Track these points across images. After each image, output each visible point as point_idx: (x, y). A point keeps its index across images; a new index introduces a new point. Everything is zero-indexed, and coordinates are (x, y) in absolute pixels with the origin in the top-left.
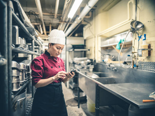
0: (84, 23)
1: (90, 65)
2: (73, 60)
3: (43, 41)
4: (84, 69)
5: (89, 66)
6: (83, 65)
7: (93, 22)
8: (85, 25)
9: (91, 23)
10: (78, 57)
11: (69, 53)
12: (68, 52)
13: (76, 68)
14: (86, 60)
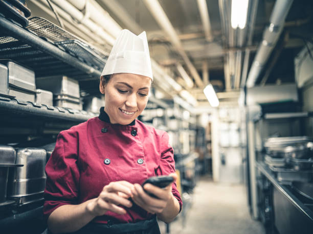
5: (309, 160)
6: (290, 157)
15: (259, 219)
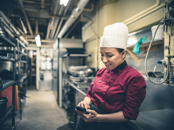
0: (83, 20)
1: (92, 76)
2: (67, 69)
3: (27, 43)
4: (84, 83)
5: (90, 78)
6: (82, 76)
7: (96, 19)
8: (85, 23)
9: (93, 19)
10: (75, 66)
11: (63, 60)
12: (61, 59)
13: (72, 80)
14: (86, 69)
15: (63, 107)
